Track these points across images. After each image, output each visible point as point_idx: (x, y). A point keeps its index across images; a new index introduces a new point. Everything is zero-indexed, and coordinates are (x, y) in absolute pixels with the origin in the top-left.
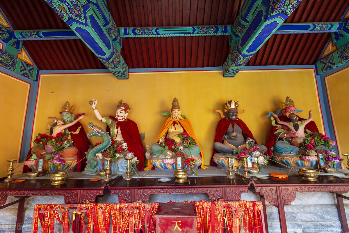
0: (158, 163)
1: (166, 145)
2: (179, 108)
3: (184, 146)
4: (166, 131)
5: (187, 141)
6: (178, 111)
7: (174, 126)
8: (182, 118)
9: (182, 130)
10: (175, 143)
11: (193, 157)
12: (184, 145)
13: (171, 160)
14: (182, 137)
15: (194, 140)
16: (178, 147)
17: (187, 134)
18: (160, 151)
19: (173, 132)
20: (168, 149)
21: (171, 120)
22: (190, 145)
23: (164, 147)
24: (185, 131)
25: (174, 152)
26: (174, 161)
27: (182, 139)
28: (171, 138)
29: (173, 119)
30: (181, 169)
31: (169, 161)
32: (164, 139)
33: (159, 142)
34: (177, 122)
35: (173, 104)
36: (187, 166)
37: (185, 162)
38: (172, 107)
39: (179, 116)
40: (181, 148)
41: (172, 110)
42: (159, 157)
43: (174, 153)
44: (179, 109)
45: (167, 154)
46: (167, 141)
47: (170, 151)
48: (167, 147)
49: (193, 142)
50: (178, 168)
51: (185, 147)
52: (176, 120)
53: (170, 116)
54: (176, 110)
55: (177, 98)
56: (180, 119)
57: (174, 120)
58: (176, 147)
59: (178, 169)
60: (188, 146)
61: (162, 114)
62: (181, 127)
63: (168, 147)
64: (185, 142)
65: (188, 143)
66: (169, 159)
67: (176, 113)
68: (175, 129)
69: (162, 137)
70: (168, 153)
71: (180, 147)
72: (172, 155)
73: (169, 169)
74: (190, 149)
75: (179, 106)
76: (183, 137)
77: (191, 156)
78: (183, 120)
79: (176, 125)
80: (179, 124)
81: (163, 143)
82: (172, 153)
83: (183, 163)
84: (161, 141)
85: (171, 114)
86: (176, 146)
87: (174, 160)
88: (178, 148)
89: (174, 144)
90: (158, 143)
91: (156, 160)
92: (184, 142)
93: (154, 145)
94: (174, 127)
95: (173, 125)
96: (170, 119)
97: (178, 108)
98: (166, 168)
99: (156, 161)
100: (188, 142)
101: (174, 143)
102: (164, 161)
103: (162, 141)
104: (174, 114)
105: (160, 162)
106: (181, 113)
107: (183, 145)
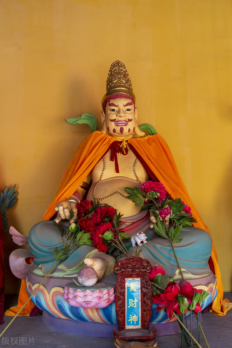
0: (49, 297)
1: (81, 228)
2: (131, 97)
3: (151, 232)
4: (84, 179)
5: (164, 213)
6: (128, 107)
7: (112, 159)
8: (141, 134)
9: (141, 174)
10: (115, 222)
11: (187, 276)
12: (152, 226)
13: (97, 294)
14: (143, 199)
15: (188, 210)
16: (125, 235)
17: (160, 188)
18: (56, 250)
19: (111, 181)
20: (89, 242)
21: (103, 140)
22: (172, 229)
23: (74, 234)
24: (151, 176)
25: (112, 254)
26: (112, 298)
27: (142, 204)
28: (101, 202)
29: (110, 135)
30: (139, 326)
31: (89, 298)
32: (74, 205)
33: (56, 215)
34: (125, 144)
35: (109, 81)
36: (162, 313)
37: (155, 298)
38: (107, 94)
39: (131, 125)
40: (140, 238)
41: (106, 103)
42: (56, 274)
43: (111, 261)
44: (129, 101)
45: (84, 266)
46: (87, 212)
47: (96, 251)
48: (84, 237)
49: (183, 217)
50: (129, 324)
51: (154, 236)
52: (119, 139)
53: (99, 128)
54: (121, 103)
55: (123, 61)
56: (135, 136)
57: (114, 139)
58: (122, 236)
59: (128, 327)
60: (167, 234)
61: (71, 121)
62: (139, 164)
63: (87, 236)
64: (153, 218)
65: (164, 221)
66: (88, 291)
67: (119, 112)
68: (117, 171)
69: (71, 198)
70: (88, 262)
71: (134, 234)
72: (105, 268)
73: (94, 322)
74: (175, 244)
75: (130, 90)
76: (145, 197)
77: (181, 273)
78: (146, 138)
79: (119, 156)
80: (130, 152)
81: (72, 221)
82: (103, 260)
83: (149, 302)
84: (63, 212)
85: (103, 119)
86: (122, 231)
87: (112, 291)
88: (127, 240)
89: (113, 226)
90: (51, 222)
91: (42, 287)
92: (148, 216)
93: (38, 228)
94: (114, 162)
95: (108, 155)
96: (98, 135)
97: (126, 97)
98: (82, 319)
99: (42, 292)
100: (164, 218)
101: (111, 221)
102: (71, 296)
103: (67, 214)
104: (113, 116)
105: (56, 293)
106: (136, 117)
107: (146, 227)
